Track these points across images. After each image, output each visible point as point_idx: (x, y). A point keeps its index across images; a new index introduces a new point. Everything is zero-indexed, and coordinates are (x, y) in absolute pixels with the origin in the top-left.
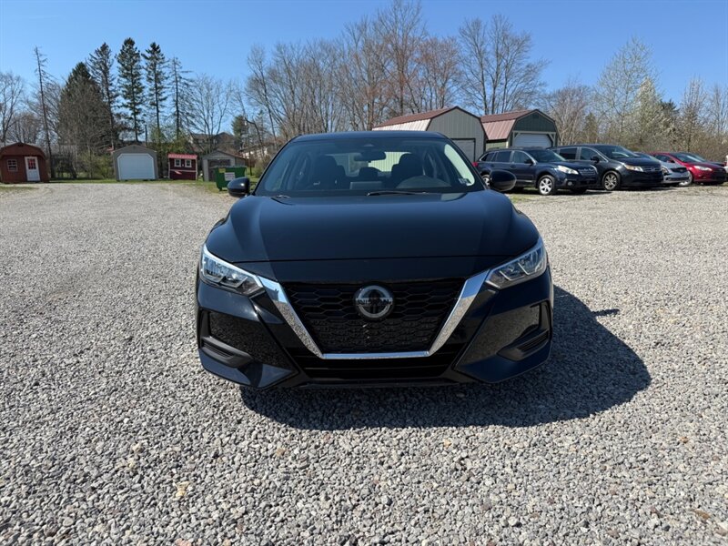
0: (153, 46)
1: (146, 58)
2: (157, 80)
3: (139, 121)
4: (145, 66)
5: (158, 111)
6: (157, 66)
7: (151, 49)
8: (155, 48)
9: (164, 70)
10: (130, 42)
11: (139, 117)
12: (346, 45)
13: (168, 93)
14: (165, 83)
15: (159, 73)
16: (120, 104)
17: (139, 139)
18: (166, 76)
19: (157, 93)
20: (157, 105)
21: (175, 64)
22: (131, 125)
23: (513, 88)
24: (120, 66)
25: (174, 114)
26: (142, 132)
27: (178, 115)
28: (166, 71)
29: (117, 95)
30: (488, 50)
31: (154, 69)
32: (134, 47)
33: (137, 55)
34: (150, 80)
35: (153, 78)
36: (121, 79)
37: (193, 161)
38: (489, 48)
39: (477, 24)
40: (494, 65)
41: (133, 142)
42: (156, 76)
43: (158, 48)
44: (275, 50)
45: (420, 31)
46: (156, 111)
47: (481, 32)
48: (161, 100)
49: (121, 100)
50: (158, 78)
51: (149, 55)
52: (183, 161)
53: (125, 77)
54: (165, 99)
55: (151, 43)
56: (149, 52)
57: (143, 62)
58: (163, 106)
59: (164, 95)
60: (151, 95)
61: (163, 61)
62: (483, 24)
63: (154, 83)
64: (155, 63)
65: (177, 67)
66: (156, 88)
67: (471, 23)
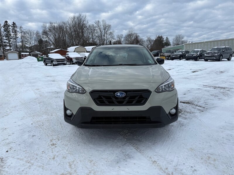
0: (13, 23)
1: (11, 26)
3: (10, 43)
4: (11, 28)
5: (16, 41)
6: (15, 28)
7: (13, 24)
8: (14, 24)
9: (17, 29)
10: (6, 22)
11: (10, 42)
12: (70, 22)
13: (19, 35)
14: (18, 33)
16: (4, 39)
17: (11, 48)
18: (18, 31)
20: (16, 39)
22: (8, 45)
23: (108, 37)
24: (4, 29)
25: (21, 41)
26: (11, 46)
27: (22, 42)
28: (18, 30)
29: (3, 37)
31: (14, 29)
32: (8, 23)
33: (9, 25)
34: (13, 32)
35: (14, 31)
36: (5, 32)
38: (102, 27)
39: (99, 21)
41: (9, 49)
42: (15, 31)
44: (50, 24)
45: (86, 22)
46: (15, 41)
47: (100, 23)
48: (17, 38)
49: (5, 38)
50: (15, 32)
51: (12, 25)
52: (25, 55)
53: (5, 31)
56: (12, 24)
57: (11, 27)
58: (17, 39)
59: (17, 36)
60: (14, 36)
61: (17, 27)
62: (100, 22)
63: (14, 33)
64: (14, 28)
65: (22, 28)
66: (15, 34)
67: (97, 21)
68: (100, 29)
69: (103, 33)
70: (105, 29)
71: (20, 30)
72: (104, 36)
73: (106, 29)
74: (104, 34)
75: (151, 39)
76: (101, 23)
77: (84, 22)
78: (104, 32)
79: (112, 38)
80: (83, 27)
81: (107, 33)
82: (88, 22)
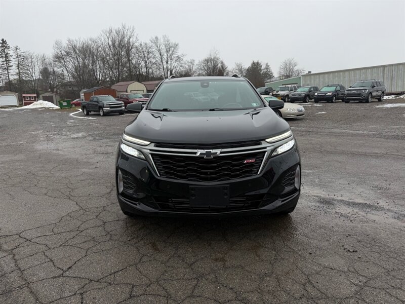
0: (3, 40)
2: (6, 57)
5: (8, 72)
6: (6, 50)
7: (2, 42)
9: (9, 52)
12: (103, 39)
13: (14, 62)
14: (11, 59)
15: (7, 54)
18: (11, 54)
19: (7, 63)
20: (7, 69)
21: (17, 49)
23: (174, 64)
25: (17, 73)
27: (19, 74)
30: (163, 48)
31: (4, 52)
34: (1, 57)
35: (4, 56)
37: (35, 97)
38: (163, 47)
39: (157, 38)
40: (166, 54)
42: (6, 55)
43: (5, 41)
44: (67, 42)
45: (135, 38)
46: (6, 72)
47: (159, 41)
48: (10, 66)
51: (1, 45)
52: (30, 97)
54: (12, 66)
55: (1, 39)
58: (10, 69)
59: (11, 64)
60: (3, 64)
61: (8, 48)
62: (159, 38)
63: (4, 58)
64: (4, 49)
65: (18, 50)
66: (6, 61)
67: (154, 38)
68: (159, 50)
69: (165, 57)
70: (167, 52)
71: (15, 54)
72: (167, 63)
73: (170, 51)
74: (166, 59)
75: (243, 67)
76: (161, 41)
77: (131, 39)
78: (167, 55)
79: (181, 66)
80: (130, 47)
81: (173, 57)
82: (138, 38)
